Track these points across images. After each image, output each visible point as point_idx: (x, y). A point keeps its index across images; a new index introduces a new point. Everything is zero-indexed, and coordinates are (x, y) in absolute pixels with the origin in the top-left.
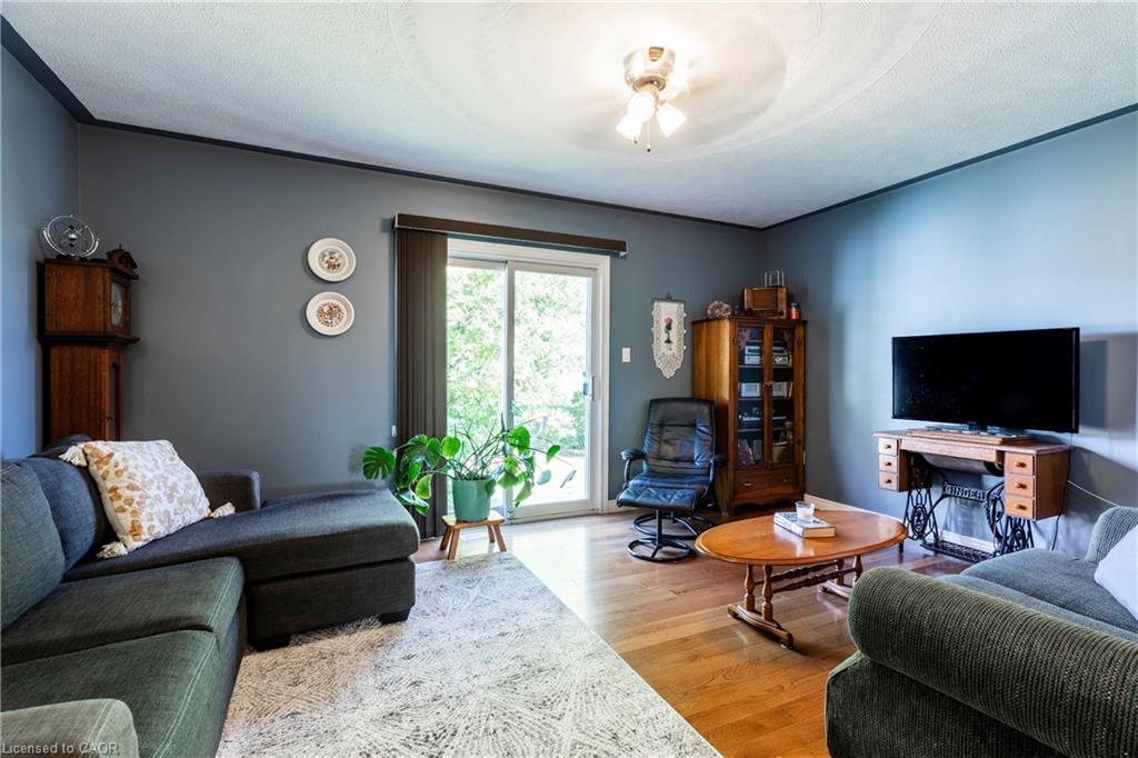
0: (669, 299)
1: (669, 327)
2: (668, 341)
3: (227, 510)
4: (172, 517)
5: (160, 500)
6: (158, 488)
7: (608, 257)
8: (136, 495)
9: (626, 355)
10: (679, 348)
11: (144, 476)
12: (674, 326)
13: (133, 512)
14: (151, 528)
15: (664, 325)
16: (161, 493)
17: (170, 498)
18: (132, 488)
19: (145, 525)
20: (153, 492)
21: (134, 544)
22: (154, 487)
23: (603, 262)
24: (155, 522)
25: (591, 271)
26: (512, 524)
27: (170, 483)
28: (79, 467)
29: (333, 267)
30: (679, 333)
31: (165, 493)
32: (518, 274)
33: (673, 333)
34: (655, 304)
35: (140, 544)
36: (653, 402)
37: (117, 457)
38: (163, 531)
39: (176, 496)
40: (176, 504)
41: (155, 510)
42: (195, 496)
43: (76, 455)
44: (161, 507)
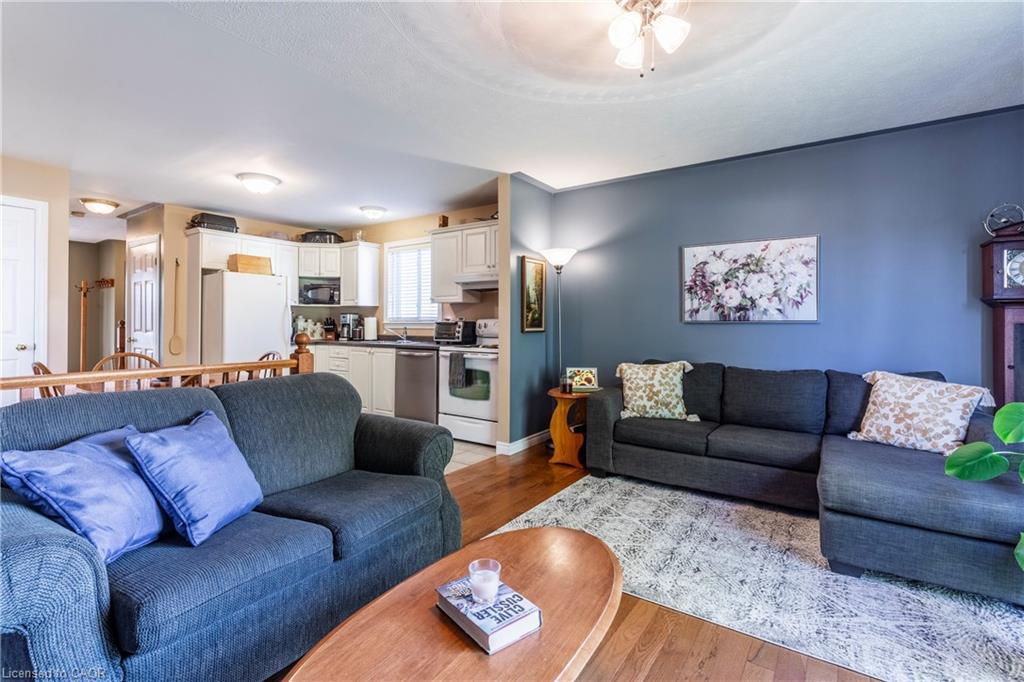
6: (892, 410)
16: (892, 414)
21: (861, 437)
35: (864, 438)
38: (879, 438)
39: (908, 421)
40: (901, 426)
41: (879, 421)
42: (932, 430)
43: (867, 376)
44: (885, 423)
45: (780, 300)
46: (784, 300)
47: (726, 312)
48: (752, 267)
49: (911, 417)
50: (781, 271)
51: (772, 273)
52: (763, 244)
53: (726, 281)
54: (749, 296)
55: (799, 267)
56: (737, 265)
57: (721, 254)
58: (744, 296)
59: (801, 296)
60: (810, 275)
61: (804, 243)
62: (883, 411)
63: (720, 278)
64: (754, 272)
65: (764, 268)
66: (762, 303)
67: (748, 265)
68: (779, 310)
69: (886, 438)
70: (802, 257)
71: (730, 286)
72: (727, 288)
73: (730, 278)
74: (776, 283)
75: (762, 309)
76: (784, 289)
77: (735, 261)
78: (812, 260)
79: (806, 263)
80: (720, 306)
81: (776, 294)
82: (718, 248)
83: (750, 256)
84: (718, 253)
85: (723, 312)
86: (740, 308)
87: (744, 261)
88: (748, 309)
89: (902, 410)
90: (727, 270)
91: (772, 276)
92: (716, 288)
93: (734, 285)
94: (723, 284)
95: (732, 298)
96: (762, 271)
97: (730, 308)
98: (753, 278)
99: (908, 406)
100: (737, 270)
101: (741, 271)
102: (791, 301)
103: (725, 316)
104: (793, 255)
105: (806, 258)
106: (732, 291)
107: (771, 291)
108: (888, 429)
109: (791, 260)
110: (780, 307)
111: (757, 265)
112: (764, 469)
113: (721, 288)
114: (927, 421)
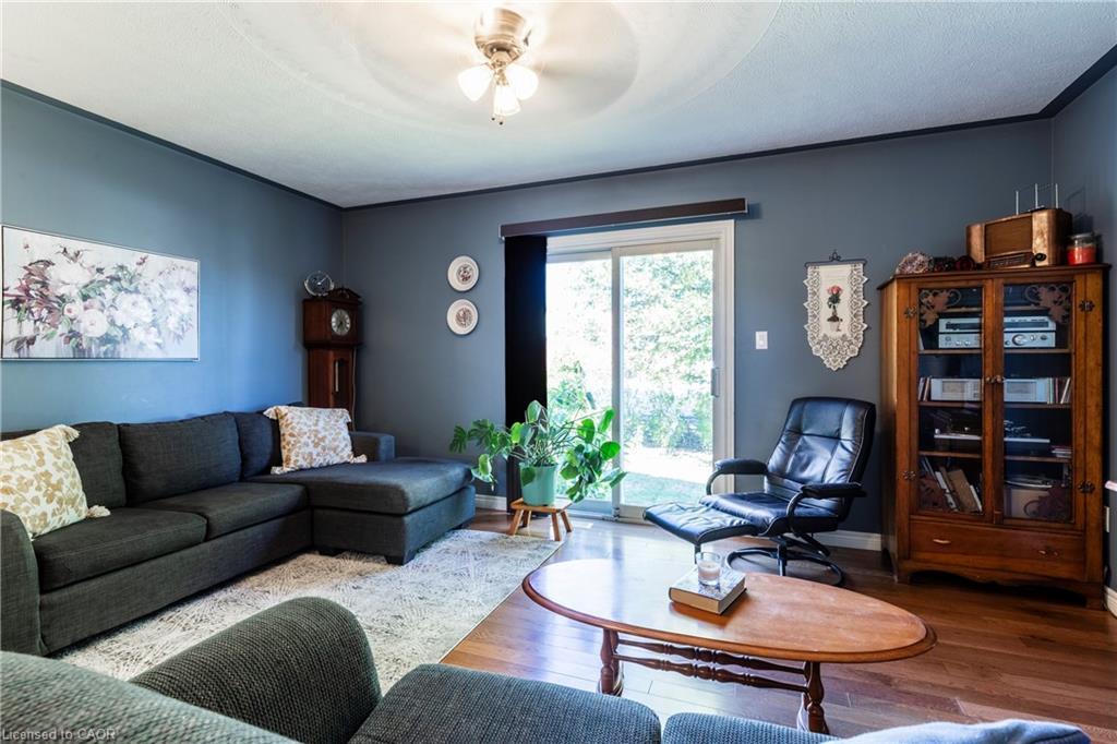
0: (835, 259)
1: (835, 299)
2: (834, 319)
3: (363, 459)
4: (314, 457)
5: (308, 445)
6: (309, 438)
7: (731, 222)
8: (292, 440)
9: (761, 340)
10: (853, 328)
11: (301, 429)
12: (845, 297)
13: (289, 450)
14: (296, 461)
15: (825, 297)
16: (310, 441)
17: (316, 445)
18: (292, 435)
19: (293, 458)
20: (304, 439)
21: (286, 469)
22: (305, 437)
23: (725, 229)
24: (300, 458)
25: (711, 242)
26: (616, 521)
27: (320, 436)
28: (272, 420)
29: (466, 279)
30: (853, 305)
31: (313, 442)
32: (624, 260)
33: (843, 310)
34: (810, 270)
35: (289, 469)
36: (795, 402)
37: (289, 416)
38: (305, 464)
39: (322, 444)
40: (319, 449)
41: (303, 450)
42: (338, 446)
43: (270, 413)
44: (307, 450)
45: (159, 332)
46: (163, 331)
47: (84, 345)
48: (125, 284)
49: (323, 439)
50: (161, 296)
51: (151, 297)
52: (139, 255)
53: (85, 298)
54: (119, 323)
55: (178, 293)
56: (102, 277)
57: (77, 254)
58: (112, 323)
59: (183, 329)
60: (191, 306)
61: (186, 266)
62: (302, 440)
63: (75, 293)
64: (127, 291)
65: (140, 288)
66: (138, 335)
67: (119, 279)
68: (158, 344)
69: (311, 463)
70: (184, 283)
71: (92, 307)
72: (86, 308)
73: (92, 294)
74: (154, 310)
75: (137, 343)
76: (164, 318)
77: (100, 270)
78: (193, 288)
79: (188, 291)
80: (73, 335)
81: (154, 324)
82: (73, 245)
83: (122, 268)
84: (71, 253)
85: (78, 345)
86: (106, 339)
87: (113, 273)
88: (118, 343)
89: (316, 436)
90: (87, 281)
91: (150, 300)
92: (68, 306)
93: (97, 304)
94: (79, 301)
95: (93, 324)
96: (137, 291)
97: (91, 339)
98: (125, 300)
99: (317, 431)
100: (103, 283)
101: (108, 286)
102: (172, 335)
103: (83, 351)
104: (174, 278)
105: (187, 285)
106: (94, 314)
107: (148, 320)
108: (311, 454)
109: (172, 284)
110: (160, 341)
111: (131, 283)
112: (266, 525)
113: (76, 308)
114: (334, 440)
